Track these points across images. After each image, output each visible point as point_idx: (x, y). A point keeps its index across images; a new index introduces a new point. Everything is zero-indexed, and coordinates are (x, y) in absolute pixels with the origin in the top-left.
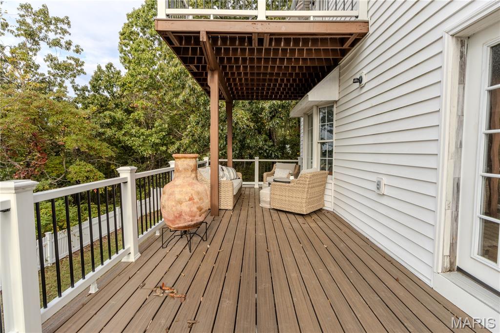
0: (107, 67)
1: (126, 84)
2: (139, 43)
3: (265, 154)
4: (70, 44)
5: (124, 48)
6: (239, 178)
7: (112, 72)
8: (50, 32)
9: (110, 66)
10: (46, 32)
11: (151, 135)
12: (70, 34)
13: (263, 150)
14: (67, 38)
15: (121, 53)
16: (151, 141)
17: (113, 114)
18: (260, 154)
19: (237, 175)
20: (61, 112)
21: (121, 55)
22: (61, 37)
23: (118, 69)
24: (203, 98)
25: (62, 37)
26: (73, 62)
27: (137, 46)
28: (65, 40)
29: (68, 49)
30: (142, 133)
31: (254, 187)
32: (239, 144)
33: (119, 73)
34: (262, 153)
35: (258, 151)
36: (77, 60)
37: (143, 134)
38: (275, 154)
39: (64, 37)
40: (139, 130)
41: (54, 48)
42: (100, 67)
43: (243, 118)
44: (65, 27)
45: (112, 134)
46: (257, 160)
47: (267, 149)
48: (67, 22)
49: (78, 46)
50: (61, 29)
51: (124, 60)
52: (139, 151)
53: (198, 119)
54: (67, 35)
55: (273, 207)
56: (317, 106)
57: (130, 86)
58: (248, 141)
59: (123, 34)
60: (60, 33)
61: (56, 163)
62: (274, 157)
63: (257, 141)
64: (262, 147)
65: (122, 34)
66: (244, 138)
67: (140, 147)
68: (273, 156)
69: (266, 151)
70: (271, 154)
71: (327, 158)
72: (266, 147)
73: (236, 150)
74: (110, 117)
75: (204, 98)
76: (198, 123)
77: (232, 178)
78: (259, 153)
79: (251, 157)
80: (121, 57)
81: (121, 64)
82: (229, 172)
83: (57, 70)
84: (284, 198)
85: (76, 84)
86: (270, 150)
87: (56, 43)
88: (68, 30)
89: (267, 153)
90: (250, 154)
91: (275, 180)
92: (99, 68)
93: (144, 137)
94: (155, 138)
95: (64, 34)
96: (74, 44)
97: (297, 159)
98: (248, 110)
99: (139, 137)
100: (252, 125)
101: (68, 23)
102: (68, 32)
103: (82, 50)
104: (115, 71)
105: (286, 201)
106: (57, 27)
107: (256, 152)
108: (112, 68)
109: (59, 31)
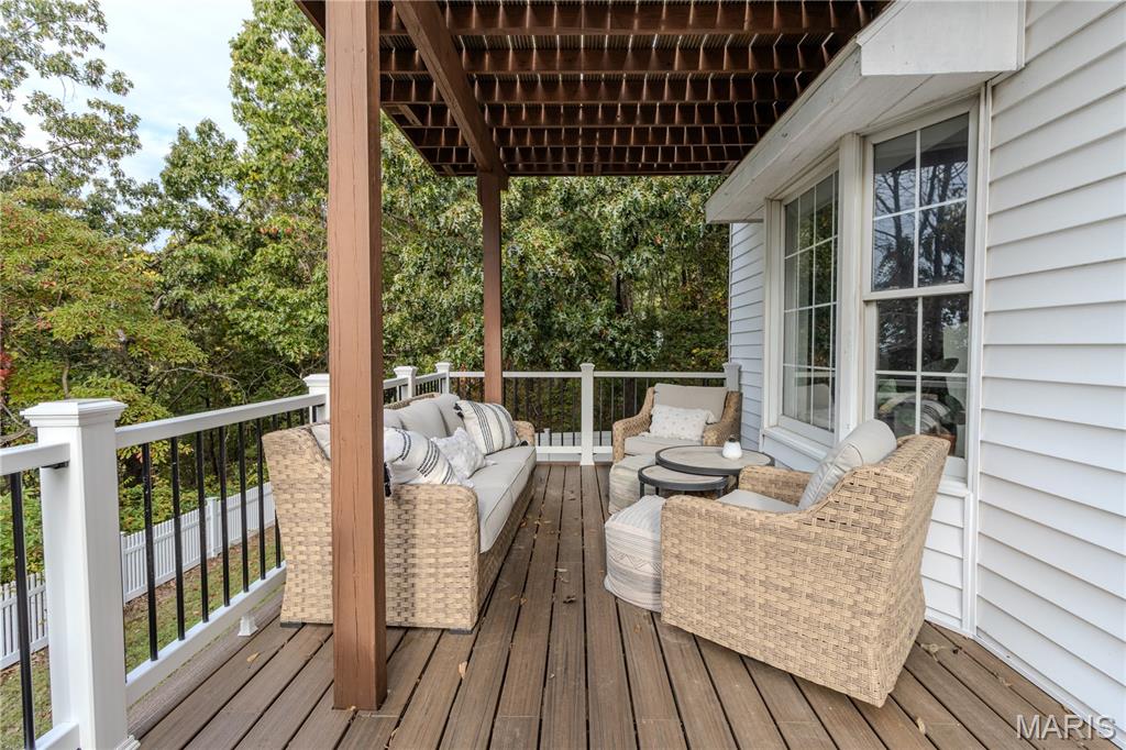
0: (200, 132)
1: (247, 175)
2: (275, 64)
3: (612, 354)
4: (99, 70)
5: (245, 83)
6: (525, 444)
7: (214, 144)
8: (47, 39)
9: (207, 129)
10: (37, 38)
11: (305, 305)
12: (103, 47)
13: (604, 341)
14: (93, 53)
15: (235, 95)
16: (305, 319)
17: (206, 249)
18: (596, 352)
19: (515, 433)
20: (44, 240)
21: (235, 100)
22: (76, 53)
23: (228, 138)
24: (426, 190)
25: (80, 50)
26: (105, 116)
27: (268, 70)
28: (87, 59)
29: (94, 83)
30: (282, 299)
31: (576, 465)
32: (532, 324)
33: (231, 147)
34: (601, 349)
35: (590, 343)
36: (116, 111)
37: (283, 301)
38: (639, 353)
39: (84, 52)
40: (272, 292)
41: (54, 77)
42: (187, 134)
43: (544, 248)
44: (93, 28)
45: (206, 303)
46: (587, 375)
47: (614, 339)
48: (96, 14)
49: (119, 75)
50: (78, 31)
51: (245, 114)
52: (278, 347)
53: (421, 255)
54: (93, 48)
55: (674, 623)
56: (864, 138)
57: (257, 178)
58: (562, 316)
59: (241, 47)
60: (73, 43)
61: (40, 378)
62: (638, 361)
63: (587, 315)
64: (601, 331)
65: (238, 47)
66: (549, 307)
67: (281, 338)
68: (634, 357)
69: (612, 344)
70: (628, 353)
71: (919, 373)
72: (613, 333)
73: (526, 341)
74: (202, 259)
75: (431, 189)
76: (422, 268)
77: (497, 445)
78: (594, 350)
79: (571, 365)
80: (235, 107)
81: (237, 124)
82: (484, 424)
83: (67, 140)
84: (737, 587)
85: (125, 179)
86: (623, 343)
87: (62, 67)
88: (98, 35)
89: (615, 351)
90: (568, 352)
91: (663, 456)
92: (183, 135)
93: (288, 310)
94: (316, 312)
95: (84, 46)
96: (109, 70)
97: (722, 370)
98: (560, 228)
99: (276, 312)
100: (571, 265)
101: (100, 20)
102: (97, 42)
103: (131, 85)
104: (221, 141)
105: (748, 603)
106: (66, 28)
107: (584, 347)
108: (214, 133)
109: (71, 36)
